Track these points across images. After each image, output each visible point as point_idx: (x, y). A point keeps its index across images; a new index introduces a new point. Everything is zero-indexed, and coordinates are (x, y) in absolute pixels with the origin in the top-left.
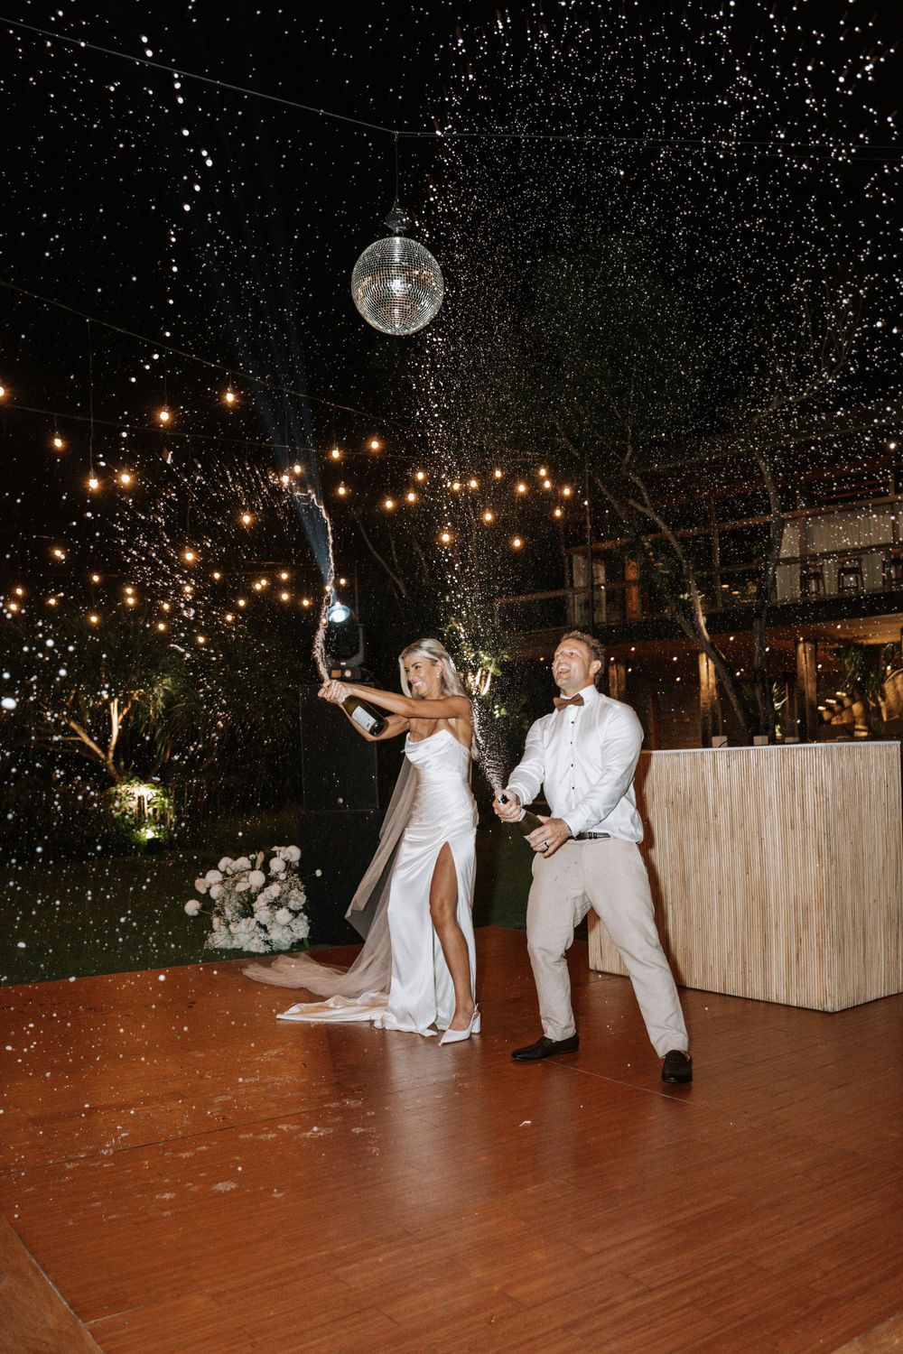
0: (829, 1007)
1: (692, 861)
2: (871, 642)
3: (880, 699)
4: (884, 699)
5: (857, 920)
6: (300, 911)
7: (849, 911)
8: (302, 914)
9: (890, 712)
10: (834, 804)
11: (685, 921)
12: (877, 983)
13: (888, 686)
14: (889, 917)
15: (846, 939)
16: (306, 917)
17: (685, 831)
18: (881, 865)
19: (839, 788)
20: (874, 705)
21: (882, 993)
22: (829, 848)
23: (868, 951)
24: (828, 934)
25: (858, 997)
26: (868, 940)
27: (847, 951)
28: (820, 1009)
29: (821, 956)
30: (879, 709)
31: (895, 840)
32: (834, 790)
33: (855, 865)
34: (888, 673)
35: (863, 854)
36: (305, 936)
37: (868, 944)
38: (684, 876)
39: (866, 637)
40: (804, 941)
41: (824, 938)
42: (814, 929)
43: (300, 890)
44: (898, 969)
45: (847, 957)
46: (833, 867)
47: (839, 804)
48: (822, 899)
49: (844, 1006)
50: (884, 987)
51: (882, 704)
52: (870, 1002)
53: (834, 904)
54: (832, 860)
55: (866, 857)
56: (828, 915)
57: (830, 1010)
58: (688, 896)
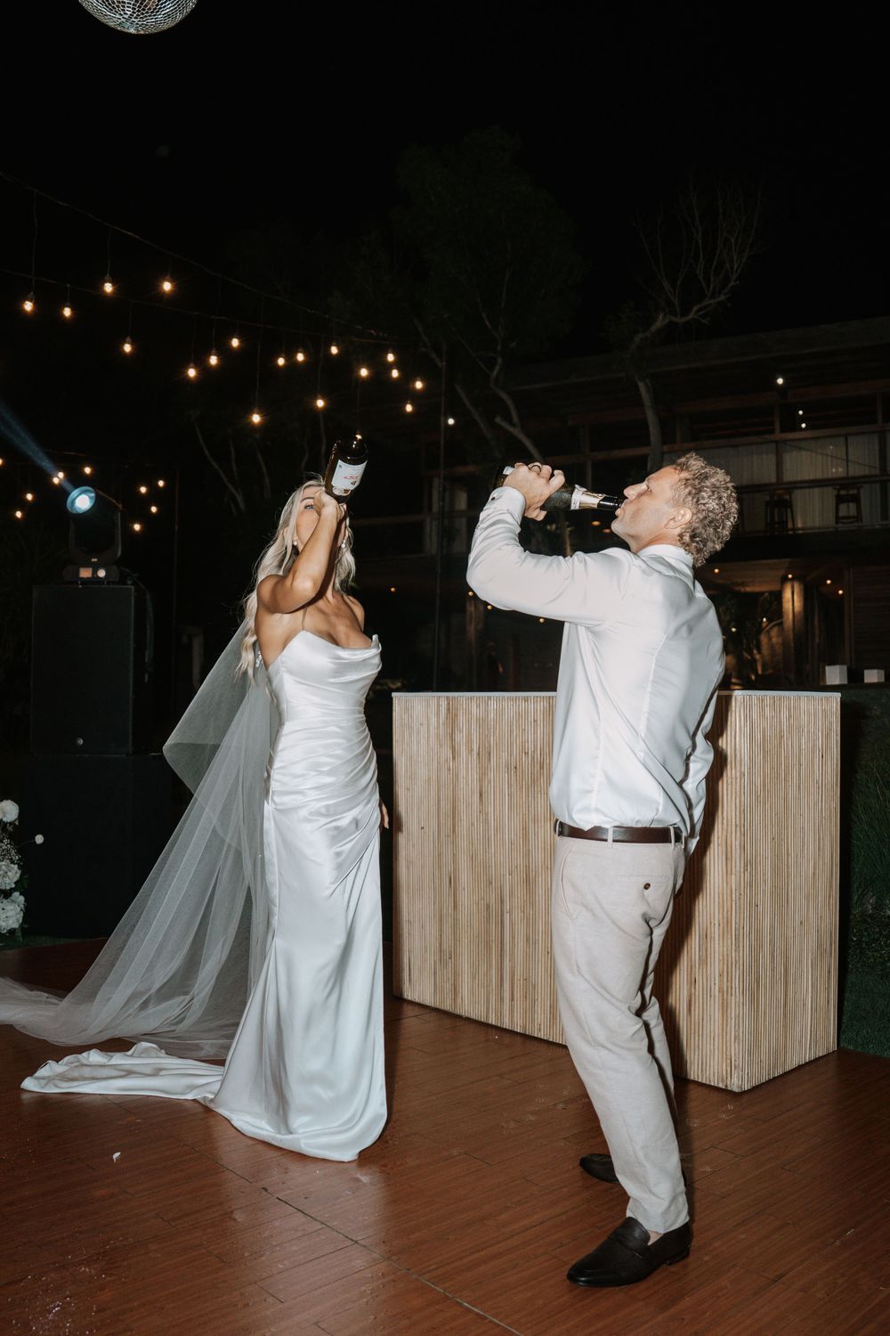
0: (735, 1084)
1: (541, 856)
2: (749, 589)
3: (755, 651)
4: (759, 652)
5: (777, 953)
6: (12, 890)
7: (767, 939)
8: (16, 894)
9: (764, 666)
10: (751, 782)
11: (528, 940)
12: (801, 1042)
13: (764, 639)
14: (819, 945)
15: (762, 982)
16: (22, 899)
17: (531, 809)
18: (811, 871)
19: (759, 759)
20: (749, 657)
21: (807, 1056)
22: (743, 848)
23: (791, 995)
24: (736, 974)
25: (775, 1066)
26: (791, 980)
27: (762, 1001)
28: (721, 1085)
29: (725, 1007)
30: (755, 661)
31: (831, 835)
32: (751, 759)
33: (777, 871)
34: (764, 625)
35: (788, 855)
36: (16, 926)
37: (791, 987)
38: (527, 875)
39: (743, 584)
40: (699, 984)
41: (730, 980)
42: (715, 967)
43: (13, 862)
44: (829, 1020)
45: (762, 1007)
46: (748, 874)
47: (759, 781)
48: (729, 922)
49: (755, 1082)
50: (810, 1048)
51: (758, 657)
52: (792, 1070)
53: (747, 929)
54: (746, 866)
55: (792, 860)
56: (737, 947)
57: (736, 1089)
58: (533, 904)
